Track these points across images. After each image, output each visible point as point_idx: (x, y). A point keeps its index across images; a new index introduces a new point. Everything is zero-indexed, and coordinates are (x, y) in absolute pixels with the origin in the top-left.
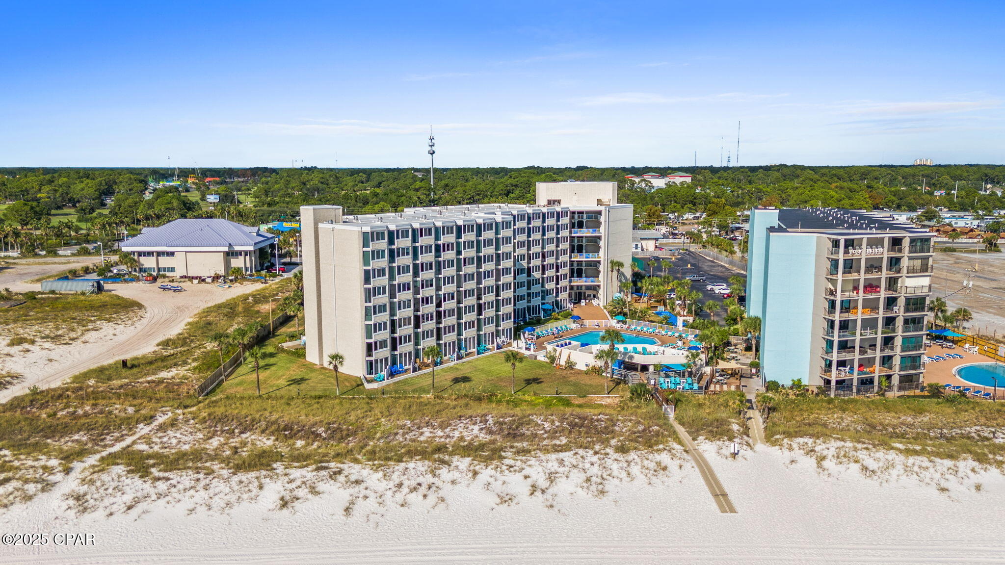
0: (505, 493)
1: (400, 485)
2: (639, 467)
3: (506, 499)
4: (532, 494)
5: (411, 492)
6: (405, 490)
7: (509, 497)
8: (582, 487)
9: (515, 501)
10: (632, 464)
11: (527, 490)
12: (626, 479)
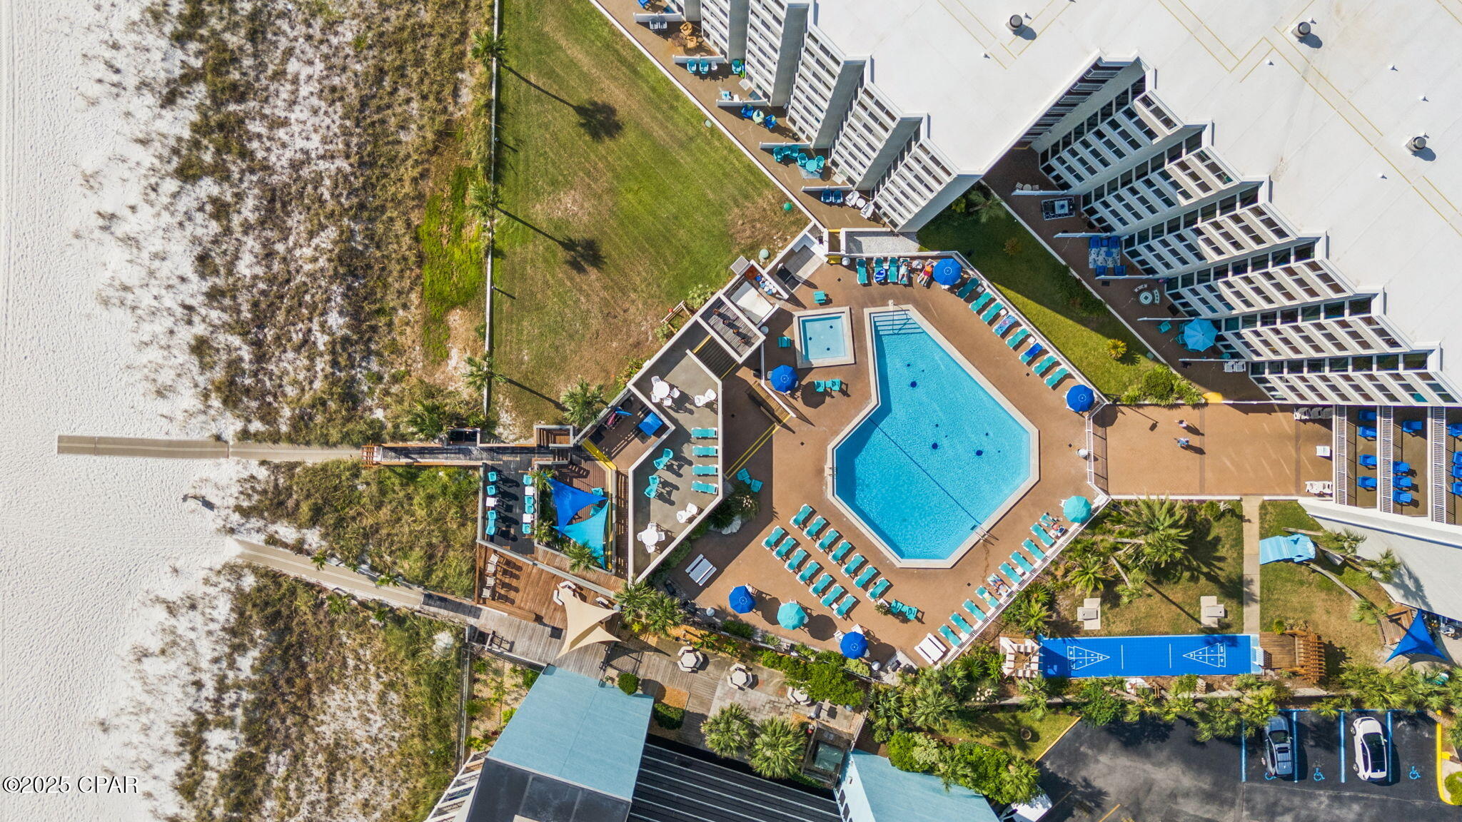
0: (103, 181)
1: (115, 46)
2: (160, 361)
3: (90, 182)
4: (99, 214)
5: (106, 63)
6: (109, 54)
7: (96, 186)
8: (113, 278)
9: (88, 193)
10: (166, 353)
11: (108, 208)
12: (137, 338)
